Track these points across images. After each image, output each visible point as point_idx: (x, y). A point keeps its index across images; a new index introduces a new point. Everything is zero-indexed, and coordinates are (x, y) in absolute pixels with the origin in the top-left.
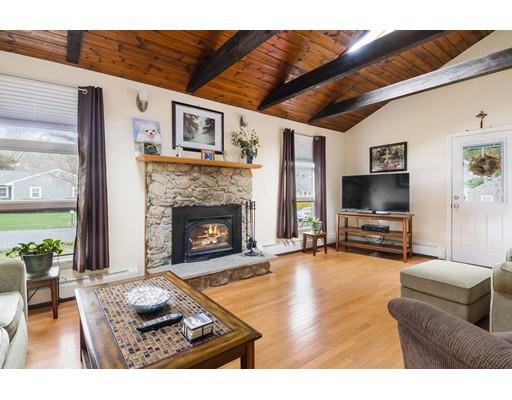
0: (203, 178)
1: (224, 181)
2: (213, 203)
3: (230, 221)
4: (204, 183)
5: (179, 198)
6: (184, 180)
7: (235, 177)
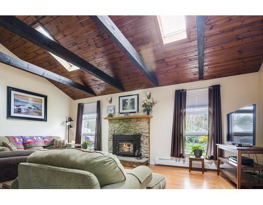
0: (124, 124)
1: (132, 124)
2: (128, 134)
3: (134, 142)
4: (125, 126)
5: (116, 132)
6: (117, 125)
7: (138, 122)
